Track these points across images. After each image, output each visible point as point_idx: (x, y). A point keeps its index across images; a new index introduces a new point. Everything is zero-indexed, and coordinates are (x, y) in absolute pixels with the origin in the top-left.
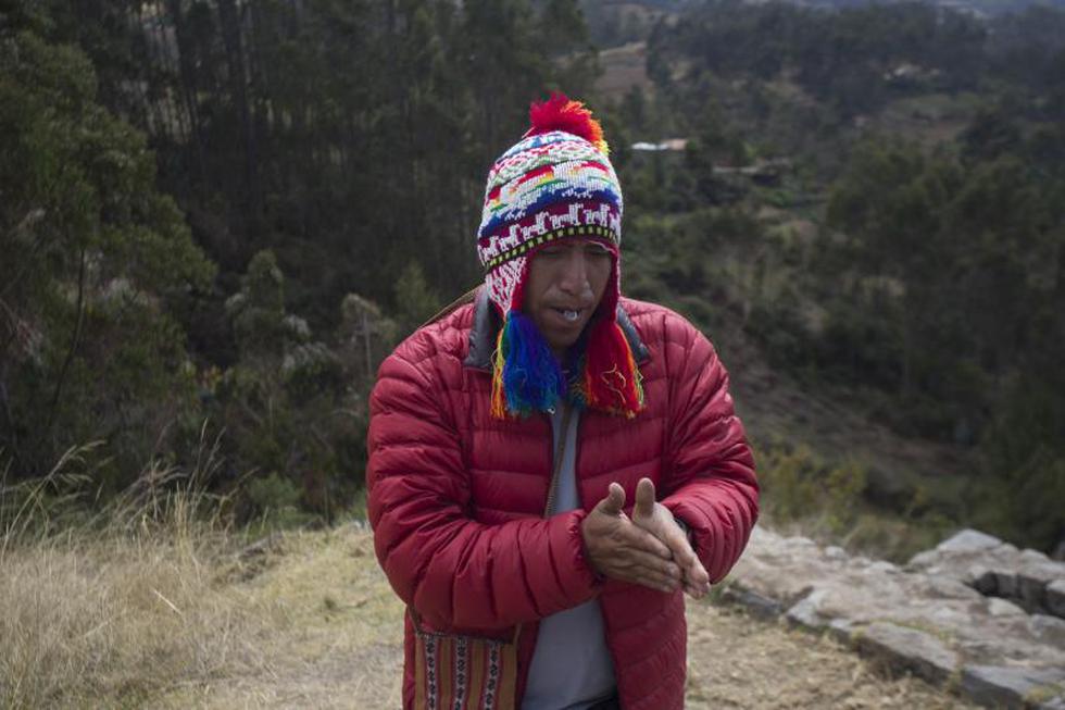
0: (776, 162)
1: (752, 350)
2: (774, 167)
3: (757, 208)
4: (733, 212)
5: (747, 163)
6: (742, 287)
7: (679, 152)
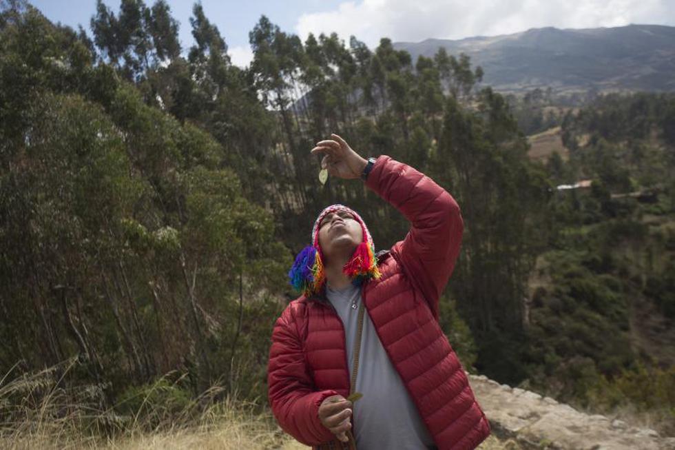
0: (652, 187)
1: (651, 305)
2: (652, 191)
3: (641, 216)
4: (625, 221)
5: (633, 190)
6: (638, 266)
7: (587, 188)
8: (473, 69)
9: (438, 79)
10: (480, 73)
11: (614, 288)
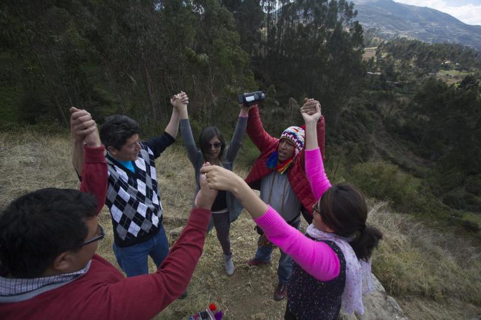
0: (404, 82)
1: (383, 127)
3: (396, 92)
4: (389, 92)
5: (396, 81)
6: (385, 111)
7: (378, 75)
8: (354, 11)
9: (337, 12)
10: (356, 13)
11: (373, 117)
